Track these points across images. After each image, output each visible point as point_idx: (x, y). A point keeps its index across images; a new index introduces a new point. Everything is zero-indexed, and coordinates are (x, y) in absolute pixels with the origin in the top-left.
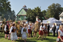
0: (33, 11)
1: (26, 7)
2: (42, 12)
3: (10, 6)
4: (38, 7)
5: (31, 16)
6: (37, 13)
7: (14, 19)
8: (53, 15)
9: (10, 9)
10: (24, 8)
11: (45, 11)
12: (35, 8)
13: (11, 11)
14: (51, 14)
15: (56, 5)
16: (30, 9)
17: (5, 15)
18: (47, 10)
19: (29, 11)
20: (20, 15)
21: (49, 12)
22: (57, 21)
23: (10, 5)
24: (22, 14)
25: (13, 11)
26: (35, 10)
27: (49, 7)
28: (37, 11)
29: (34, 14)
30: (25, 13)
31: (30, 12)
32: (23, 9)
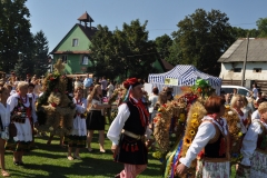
0: (118, 36)
1: (92, 21)
2: (152, 44)
3: (25, 16)
4: (137, 23)
5: (107, 57)
6: (132, 45)
7: (43, 69)
8: (197, 57)
9: (27, 25)
10: (83, 24)
11: (165, 40)
12: (125, 26)
13: (30, 34)
14: (189, 52)
15: (209, 18)
16: (107, 28)
17: (7, 52)
18: (174, 34)
19: (101, 36)
20: (64, 53)
21: (182, 43)
23: (26, 11)
24: (74, 50)
25: (40, 35)
26: (123, 34)
27: (181, 24)
28: (132, 39)
29: (119, 50)
30: (83, 44)
31: (105, 40)
32: (78, 29)
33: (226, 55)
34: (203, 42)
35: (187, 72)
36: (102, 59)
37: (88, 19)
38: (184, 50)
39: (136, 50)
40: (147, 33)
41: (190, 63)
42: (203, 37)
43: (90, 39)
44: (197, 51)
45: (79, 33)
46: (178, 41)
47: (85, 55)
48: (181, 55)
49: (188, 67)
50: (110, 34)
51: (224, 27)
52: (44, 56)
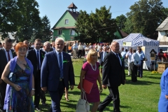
0: (93, 17)
1: (76, 8)
2: (114, 21)
3: (36, 7)
4: (104, 8)
5: (86, 30)
6: (101, 22)
7: (47, 38)
9: (37, 12)
10: (71, 10)
11: (122, 18)
12: (97, 11)
13: (39, 18)
14: (137, 25)
15: (150, 3)
16: (85, 12)
17: (26, 29)
18: (128, 14)
19: (82, 17)
20: (60, 29)
22: (148, 40)
23: (36, 4)
24: (66, 26)
25: (45, 18)
26: (96, 16)
27: (132, 8)
28: (101, 18)
29: (93, 25)
30: (71, 22)
31: (84, 20)
32: (68, 13)
33: (161, 26)
34: (146, 18)
35: (137, 38)
36: (83, 32)
37: (74, 7)
38: (134, 24)
39: (105, 25)
40: (111, 14)
41: (138, 32)
42: (146, 15)
43: (76, 19)
44: (142, 24)
45: (69, 16)
46: (130, 18)
47: (73, 29)
48: (132, 27)
49: (137, 34)
50: (87, 16)
51: (159, 8)
52: (48, 31)
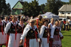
0: (30, 4)
2: (40, 6)
4: (35, 1)
6: (34, 7)
7: (9, 13)
8: (52, 10)
9: (5, 1)
11: (43, 5)
12: (32, 1)
13: (6, 4)
14: (50, 9)
16: (27, 2)
18: (46, 4)
19: (25, 4)
20: (15, 9)
24: (18, 8)
25: (9, 4)
26: (32, 4)
27: (48, 1)
28: (34, 5)
29: (30, 8)
30: (21, 6)
31: (27, 5)
32: (19, 2)
33: (60, 9)
34: (54, 6)
35: (50, 14)
36: (26, 11)
38: (48, 8)
39: (35, 8)
40: (38, 3)
41: (50, 12)
42: (54, 4)
43: (23, 5)
44: (52, 8)
45: (19, 4)
46: (47, 5)
47: (21, 9)
51: (60, 2)
52: (10, 10)
